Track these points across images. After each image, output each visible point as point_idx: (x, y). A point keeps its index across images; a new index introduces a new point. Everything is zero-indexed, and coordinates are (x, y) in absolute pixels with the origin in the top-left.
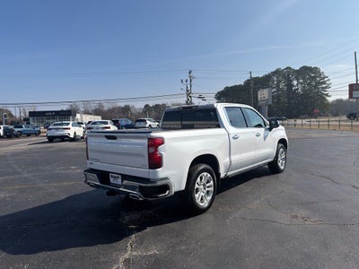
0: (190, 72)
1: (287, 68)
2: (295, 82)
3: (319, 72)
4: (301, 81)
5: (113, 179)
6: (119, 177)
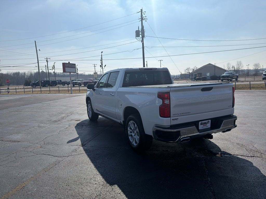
5: (202, 126)
6: (209, 122)
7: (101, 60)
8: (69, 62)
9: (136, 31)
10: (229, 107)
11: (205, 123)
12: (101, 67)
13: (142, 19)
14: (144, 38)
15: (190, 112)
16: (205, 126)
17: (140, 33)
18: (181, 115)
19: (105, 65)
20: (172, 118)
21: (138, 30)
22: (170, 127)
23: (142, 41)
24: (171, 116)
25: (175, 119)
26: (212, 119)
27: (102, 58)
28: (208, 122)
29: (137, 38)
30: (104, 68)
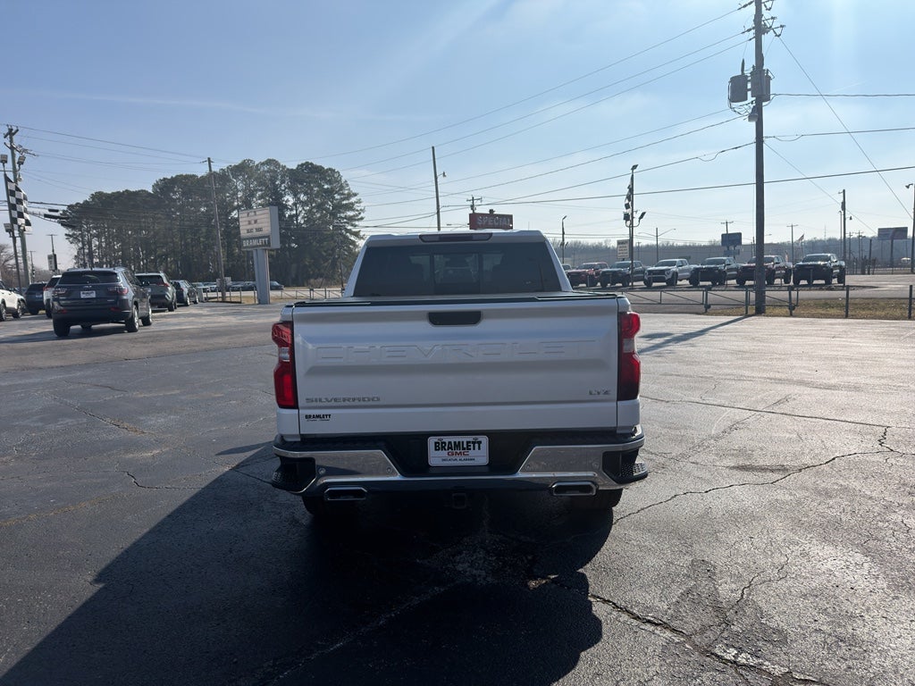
0: (11, 133)
1: (269, 162)
2: (289, 199)
3: (338, 180)
4: (303, 197)
5: (444, 453)
6: (480, 443)
7: (630, 197)
8: (491, 211)
9: (732, 79)
10: (591, 393)
11: (457, 445)
12: (629, 223)
13: (760, 29)
14: (764, 104)
15: (378, 399)
16: (454, 457)
17: (749, 86)
18: (342, 404)
19: (643, 214)
20: (304, 412)
21: (740, 73)
22: (299, 440)
23: (757, 116)
24: (300, 405)
25: (318, 416)
26: (492, 435)
27: (631, 189)
28: (474, 443)
29: (734, 105)
30: (636, 222)
